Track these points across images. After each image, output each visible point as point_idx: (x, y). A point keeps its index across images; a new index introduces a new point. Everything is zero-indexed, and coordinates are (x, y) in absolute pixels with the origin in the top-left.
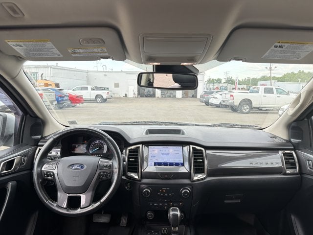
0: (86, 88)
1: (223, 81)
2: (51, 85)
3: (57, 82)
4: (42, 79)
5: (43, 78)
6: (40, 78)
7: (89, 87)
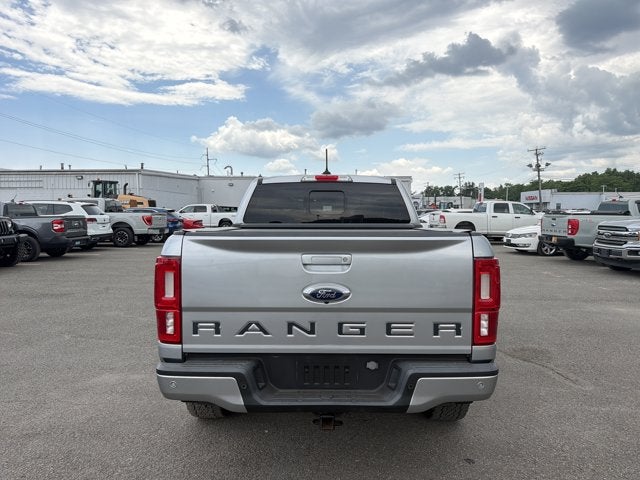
0: (203, 209)
1: (457, 191)
2: (142, 203)
3: (153, 199)
4: (125, 193)
5: (128, 192)
6: (122, 191)
7: (209, 207)
